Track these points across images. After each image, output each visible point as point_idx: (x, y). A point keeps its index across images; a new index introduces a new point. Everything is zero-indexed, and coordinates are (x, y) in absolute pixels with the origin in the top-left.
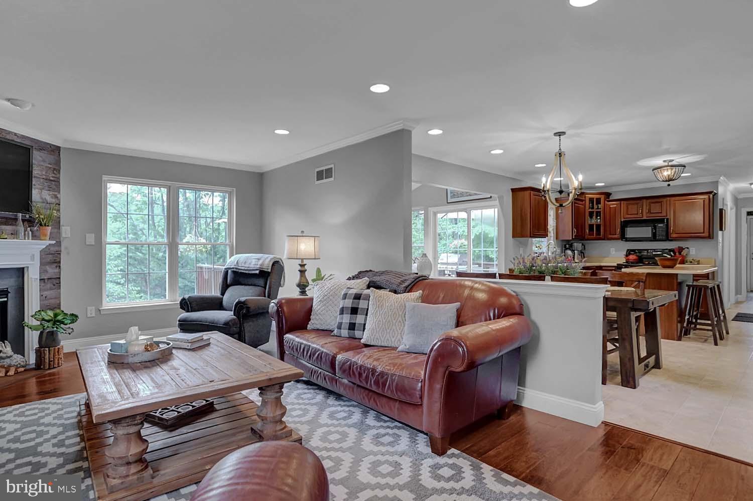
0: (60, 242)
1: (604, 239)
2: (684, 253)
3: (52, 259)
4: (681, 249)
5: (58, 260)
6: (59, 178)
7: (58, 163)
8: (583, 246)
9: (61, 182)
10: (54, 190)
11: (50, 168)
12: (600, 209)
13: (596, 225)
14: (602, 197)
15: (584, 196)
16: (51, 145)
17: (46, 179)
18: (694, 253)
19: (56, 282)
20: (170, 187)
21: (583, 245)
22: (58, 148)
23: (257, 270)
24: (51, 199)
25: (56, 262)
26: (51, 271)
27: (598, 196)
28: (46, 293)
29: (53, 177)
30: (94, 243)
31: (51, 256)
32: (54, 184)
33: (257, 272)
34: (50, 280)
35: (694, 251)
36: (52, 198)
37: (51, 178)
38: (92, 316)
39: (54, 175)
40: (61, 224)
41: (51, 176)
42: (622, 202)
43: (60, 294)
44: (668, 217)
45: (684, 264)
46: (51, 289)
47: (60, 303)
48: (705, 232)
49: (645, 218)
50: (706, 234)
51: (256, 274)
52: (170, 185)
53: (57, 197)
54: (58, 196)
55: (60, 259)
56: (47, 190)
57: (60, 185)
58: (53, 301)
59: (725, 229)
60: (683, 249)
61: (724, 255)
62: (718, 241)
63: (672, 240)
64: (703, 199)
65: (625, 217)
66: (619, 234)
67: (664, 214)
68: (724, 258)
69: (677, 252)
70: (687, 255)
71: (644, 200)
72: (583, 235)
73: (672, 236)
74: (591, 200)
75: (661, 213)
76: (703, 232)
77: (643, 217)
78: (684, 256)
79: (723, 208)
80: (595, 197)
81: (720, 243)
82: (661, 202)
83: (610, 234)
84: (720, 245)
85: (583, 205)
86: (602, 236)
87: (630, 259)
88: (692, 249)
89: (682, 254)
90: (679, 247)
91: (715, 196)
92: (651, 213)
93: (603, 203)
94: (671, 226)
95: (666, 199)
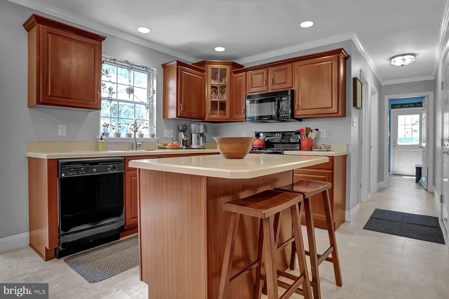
1: (230, 120)
2: (312, 135)
4: (308, 131)
8: (204, 128)
12: (226, 83)
13: (221, 102)
14: (228, 68)
15: (207, 65)
18: (325, 136)
21: (204, 126)
27: (223, 67)
35: (325, 133)
44: (293, 89)
45: (311, 150)
48: (334, 106)
49: (270, 90)
50: (334, 109)
59: (361, 107)
60: (312, 131)
61: (362, 141)
62: (352, 121)
63: (300, 120)
64: (331, 60)
65: (249, 92)
66: (244, 113)
67: (289, 84)
68: (362, 144)
69: (303, 135)
70: (315, 138)
71: (269, 68)
72: (202, 114)
73: (299, 113)
74: (215, 71)
75: (286, 83)
76: (332, 107)
77: (268, 91)
78: (312, 140)
79: (358, 78)
80: (219, 68)
81: (354, 123)
82: (286, 69)
83: (236, 114)
84: (354, 126)
85: (202, 76)
86: (227, 116)
87: (254, 144)
88: (323, 132)
89: (309, 137)
90: (307, 128)
91: (347, 61)
92: (276, 84)
93: (229, 75)
94: (296, 101)
95: (291, 64)
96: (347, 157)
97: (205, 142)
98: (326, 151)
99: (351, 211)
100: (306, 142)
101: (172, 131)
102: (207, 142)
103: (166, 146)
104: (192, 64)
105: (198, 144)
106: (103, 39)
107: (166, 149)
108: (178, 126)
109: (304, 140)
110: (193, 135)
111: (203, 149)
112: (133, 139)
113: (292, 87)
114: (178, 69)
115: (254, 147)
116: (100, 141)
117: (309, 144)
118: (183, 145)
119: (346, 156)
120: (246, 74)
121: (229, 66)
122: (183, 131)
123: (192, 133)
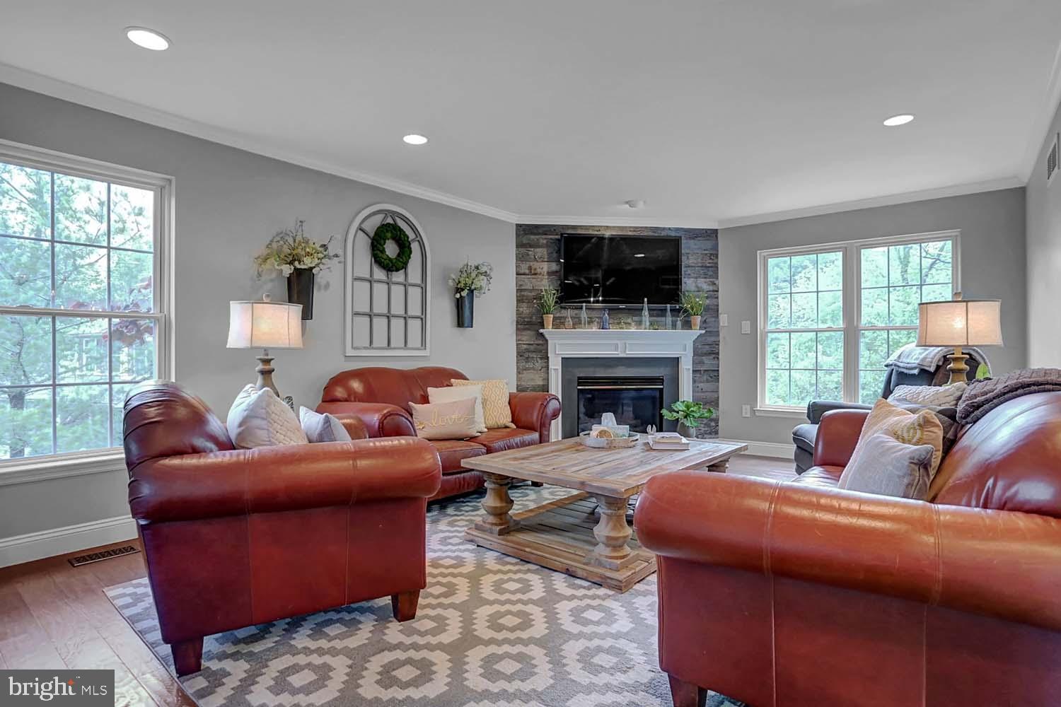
0: (718, 331)
3: (708, 350)
5: (717, 351)
6: (717, 263)
7: (716, 248)
9: (719, 267)
10: (711, 277)
11: (706, 254)
16: (706, 230)
17: (702, 267)
19: (714, 375)
20: (846, 248)
22: (715, 232)
23: (915, 368)
24: (708, 287)
25: (714, 353)
26: (708, 362)
28: (702, 384)
29: (709, 263)
30: (749, 332)
31: (707, 347)
32: (711, 270)
33: (916, 372)
34: (706, 373)
36: (709, 285)
37: (708, 265)
38: (747, 416)
39: (711, 261)
40: (720, 311)
41: (708, 262)
43: (718, 387)
46: (707, 381)
47: (718, 398)
51: (913, 375)
52: (846, 246)
53: (715, 284)
54: (716, 282)
55: (719, 350)
56: (702, 278)
57: (718, 270)
58: (709, 395)
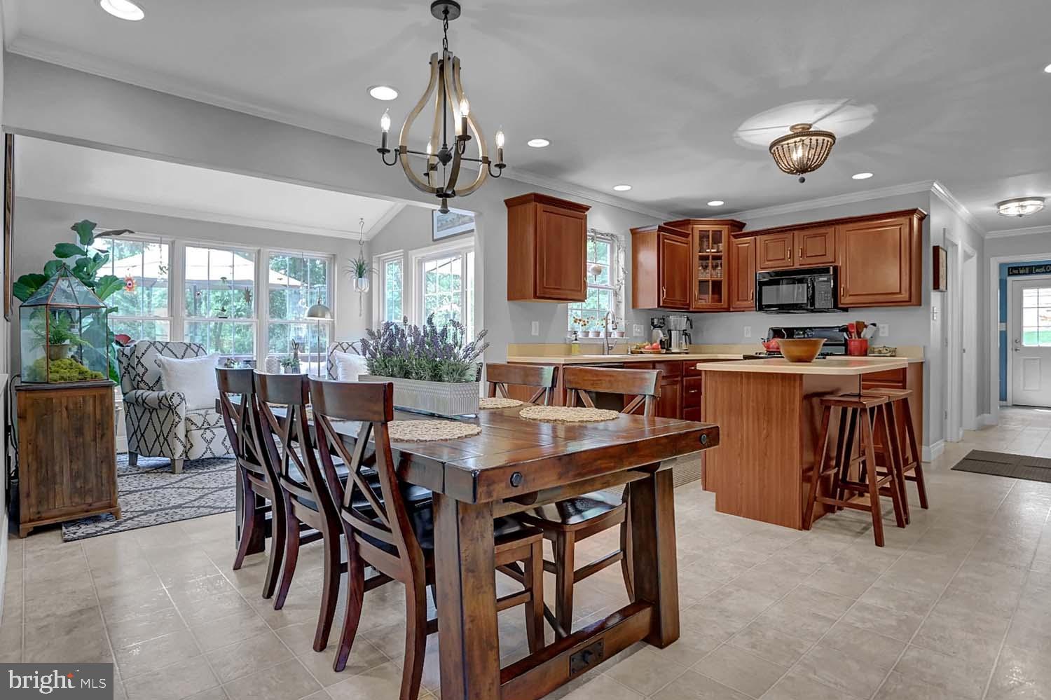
1: (728, 310)
2: (866, 333)
4: (860, 326)
8: (689, 322)
12: (721, 252)
13: (713, 282)
14: (725, 230)
15: (691, 226)
18: (886, 334)
21: (688, 319)
27: (716, 228)
35: (886, 330)
42: (758, 238)
44: (836, 264)
45: (866, 355)
48: (903, 292)
49: (797, 266)
50: (905, 296)
59: (947, 289)
60: (866, 326)
61: (946, 340)
62: (932, 311)
63: (845, 310)
64: (899, 225)
65: (762, 266)
66: (753, 299)
67: (830, 258)
68: (947, 346)
69: (853, 332)
70: (872, 337)
71: (796, 232)
72: (686, 301)
73: (845, 300)
74: (704, 236)
75: (825, 255)
76: (900, 293)
77: (793, 266)
78: (866, 341)
79: (941, 246)
80: (711, 230)
81: (935, 315)
82: (824, 235)
83: (738, 300)
84: (935, 318)
85: (687, 244)
86: (724, 303)
87: (771, 346)
88: (883, 328)
89: (862, 336)
90: (858, 323)
91: (924, 222)
92: (807, 257)
93: (727, 240)
94: (842, 281)
95: (833, 229)
96: (924, 364)
97: (690, 343)
98: (891, 356)
99: (931, 446)
100: (857, 343)
101: (642, 326)
102: (692, 342)
103: (640, 348)
104: (665, 224)
105: (680, 345)
106: (587, 208)
107: (642, 353)
108: (652, 319)
109: (854, 341)
110: (673, 332)
111: (687, 353)
112: (602, 339)
113: (835, 262)
114: (659, 236)
115: (771, 350)
116: (574, 342)
117: (861, 348)
118: (662, 348)
119: (922, 363)
120: (755, 239)
121: (727, 226)
122: (659, 327)
123: (672, 328)
